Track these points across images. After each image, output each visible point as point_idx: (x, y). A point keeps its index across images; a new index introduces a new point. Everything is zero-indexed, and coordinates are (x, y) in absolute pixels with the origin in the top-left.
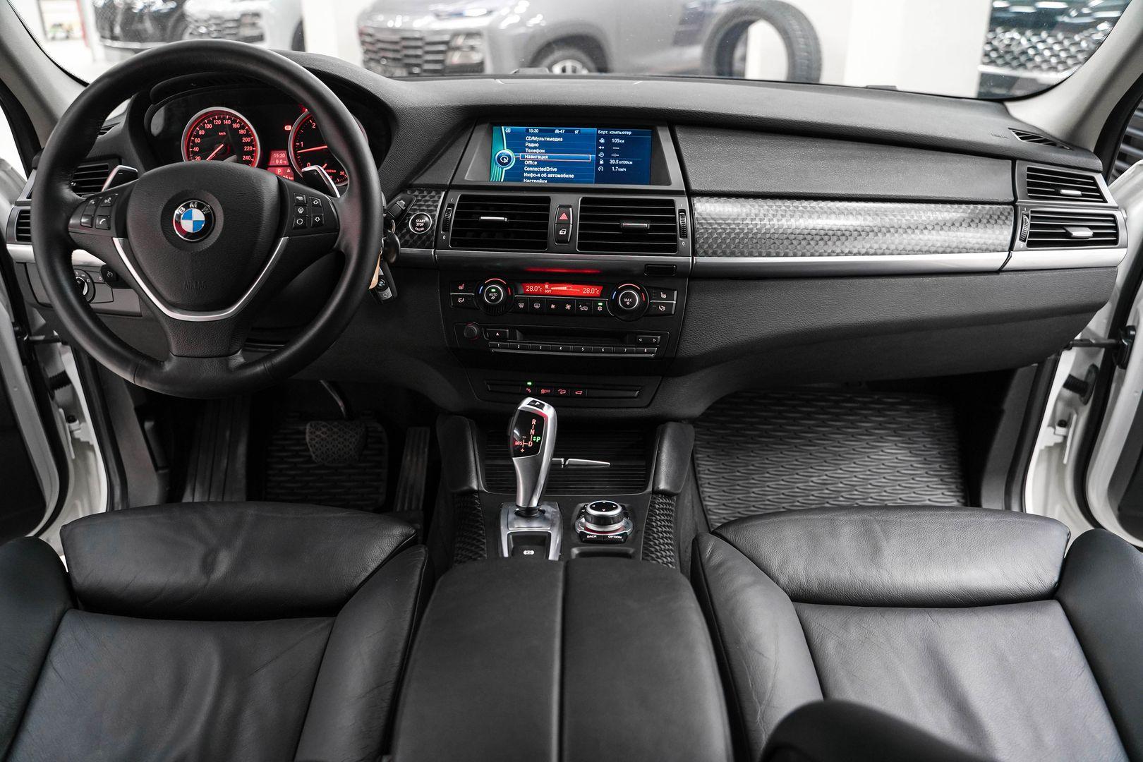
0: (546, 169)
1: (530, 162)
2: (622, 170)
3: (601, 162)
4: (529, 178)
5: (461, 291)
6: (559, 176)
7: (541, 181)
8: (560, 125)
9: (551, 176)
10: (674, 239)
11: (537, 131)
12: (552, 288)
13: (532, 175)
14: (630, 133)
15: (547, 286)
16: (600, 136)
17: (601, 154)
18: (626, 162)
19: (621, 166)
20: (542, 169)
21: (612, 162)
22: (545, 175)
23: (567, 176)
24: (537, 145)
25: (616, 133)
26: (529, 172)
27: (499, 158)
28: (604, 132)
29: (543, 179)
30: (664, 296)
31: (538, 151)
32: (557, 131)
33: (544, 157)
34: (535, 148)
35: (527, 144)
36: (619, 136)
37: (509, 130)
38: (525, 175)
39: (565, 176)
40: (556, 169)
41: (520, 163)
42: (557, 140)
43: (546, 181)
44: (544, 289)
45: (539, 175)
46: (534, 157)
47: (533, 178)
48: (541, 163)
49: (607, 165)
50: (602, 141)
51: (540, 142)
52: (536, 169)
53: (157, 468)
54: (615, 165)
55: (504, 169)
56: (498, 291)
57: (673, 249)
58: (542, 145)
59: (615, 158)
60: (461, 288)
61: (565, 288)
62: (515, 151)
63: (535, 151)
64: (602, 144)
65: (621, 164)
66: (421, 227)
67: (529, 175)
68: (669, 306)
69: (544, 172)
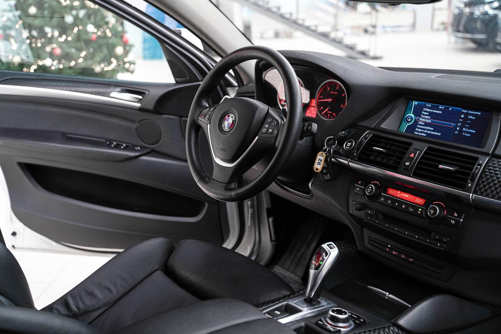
0: (428, 128)
1: (421, 123)
2: (468, 135)
3: (458, 129)
4: (418, 131)
5: (359, 184)
6: (433, 133)
7: (423, 134)
8: (442, 104)
9: (429, 132)
10: (466, 181)
11: (430, 105)
12: (401, 194)
13: (420, 130)
14: (480, 114)
15: (399, 192)
16: (463, 113)
17: (459, 124)
18: (472, 131)
19: (468, 133)
20: (426, 128)
21: (464, 129)
22: (426, 131)
23: (437, 134)
24: (427, 114)
25: (471, 112)
26: (419, 128)
27: (407, 117)
28: (465, 111)
29: (425, 133)
30: (456, 215)
31: (427, 117)
32: (440, 107)
33: (429, 121)
34: (426, 115)
35: (423, 112)
36: (473, 115)
37: (416, 103)
38: (417, 129)
39: (436, 133)
40: (432, 129)
41: (416, 122)
42: (439, 112)
43: (425, 135)
44: (397, 193)
45: (423, 131)
46: (424, 120)
47: (420, 132)
48: (426, 124)
49: (461, 131)
50: (462, 116)
51: (429, 112)
52: (423, 127)
53: (271, 240)
54: (465, 132)
55: (408, 124)
56: (372, 188)
57: (463, 187)
58: (430, 114)
59: (466, 128)
60: (360, 183)
61: (407, 196)
62: (415, 115)
63: (425, 117)
64: (462, 118)
65: (468, 132)
66: (349, 147)
67: (418, 130)
68: (457, 222)
69: (425, 129)
